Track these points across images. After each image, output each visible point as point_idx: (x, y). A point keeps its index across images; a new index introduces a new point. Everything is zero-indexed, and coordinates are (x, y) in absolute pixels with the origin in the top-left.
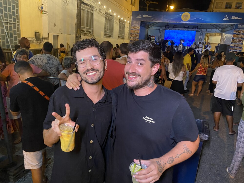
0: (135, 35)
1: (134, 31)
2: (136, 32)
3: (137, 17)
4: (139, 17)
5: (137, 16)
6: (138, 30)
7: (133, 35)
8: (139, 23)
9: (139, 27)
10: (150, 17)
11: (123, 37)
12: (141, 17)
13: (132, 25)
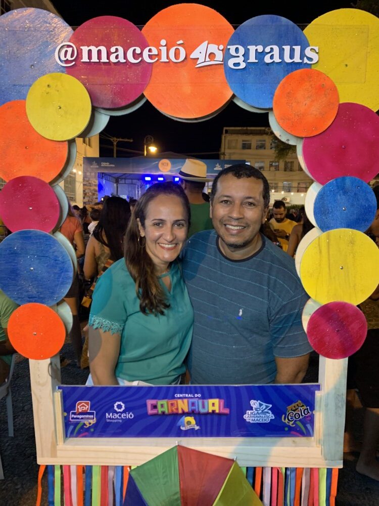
0: (90, 194)
1: (89, 187)
2: (92, 188)
3: (91, 167)
4: (95, 166)
5: (91, 164)
6: (95, 185)
7: (87, 194)
8: (95, 176)
9: (96, 181)
10: (111, 165)
11: (72, 198)
12: (98, 167)
13: (85, 179)
